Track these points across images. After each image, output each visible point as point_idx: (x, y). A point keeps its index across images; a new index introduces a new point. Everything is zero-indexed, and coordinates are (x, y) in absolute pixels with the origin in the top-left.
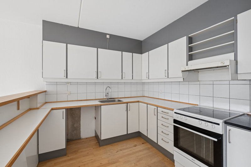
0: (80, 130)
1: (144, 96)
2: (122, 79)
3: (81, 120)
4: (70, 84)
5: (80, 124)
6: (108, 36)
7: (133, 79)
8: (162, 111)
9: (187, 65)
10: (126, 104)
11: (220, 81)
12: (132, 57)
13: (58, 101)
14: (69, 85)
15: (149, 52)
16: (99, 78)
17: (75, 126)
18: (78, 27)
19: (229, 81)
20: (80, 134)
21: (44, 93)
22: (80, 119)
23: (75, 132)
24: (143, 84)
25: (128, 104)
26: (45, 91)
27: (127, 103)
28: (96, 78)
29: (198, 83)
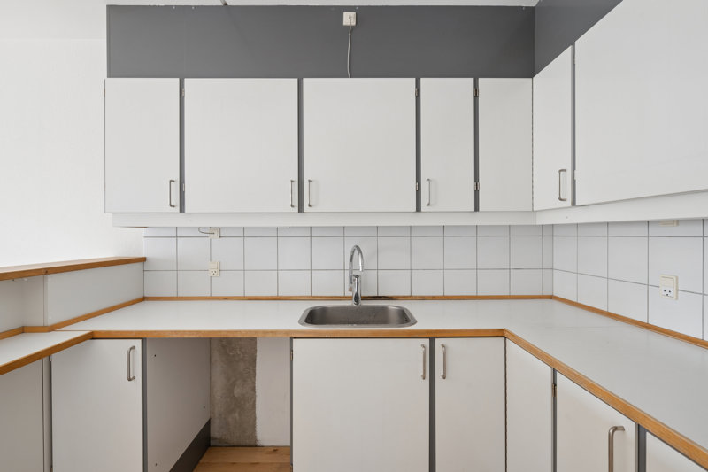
0: (254, 413)
1: (551, 297)
2: (418, 209)
3: (257, 372)
4: (217, 234)
5: (254, 389)
6: (349, 19)
7: (477, 208)
10: (427, 341)
12: (476, 96)
13: (180, 295)
14: (215, 239)
15: (577, 43)
16: (306, 208)
17: (237, 391)
18: (226, 4)
20: (254, 426)
21: (138, 266)
22: (254, 371)
23: (237, 415)
24: (548, 231)
25: (438, 342)
26: (143, 260)
27: (432, 336)
28: (296, 209)
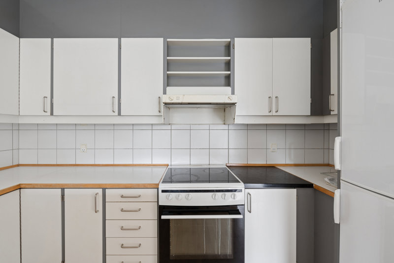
1: (18, 165)
8: (122, 197)
9: (165, 93)
11: (199, 125)
19: (209, 124)
24: (16, 128)
29: (169, 127)
